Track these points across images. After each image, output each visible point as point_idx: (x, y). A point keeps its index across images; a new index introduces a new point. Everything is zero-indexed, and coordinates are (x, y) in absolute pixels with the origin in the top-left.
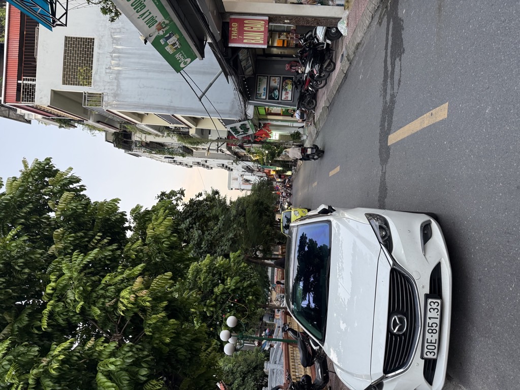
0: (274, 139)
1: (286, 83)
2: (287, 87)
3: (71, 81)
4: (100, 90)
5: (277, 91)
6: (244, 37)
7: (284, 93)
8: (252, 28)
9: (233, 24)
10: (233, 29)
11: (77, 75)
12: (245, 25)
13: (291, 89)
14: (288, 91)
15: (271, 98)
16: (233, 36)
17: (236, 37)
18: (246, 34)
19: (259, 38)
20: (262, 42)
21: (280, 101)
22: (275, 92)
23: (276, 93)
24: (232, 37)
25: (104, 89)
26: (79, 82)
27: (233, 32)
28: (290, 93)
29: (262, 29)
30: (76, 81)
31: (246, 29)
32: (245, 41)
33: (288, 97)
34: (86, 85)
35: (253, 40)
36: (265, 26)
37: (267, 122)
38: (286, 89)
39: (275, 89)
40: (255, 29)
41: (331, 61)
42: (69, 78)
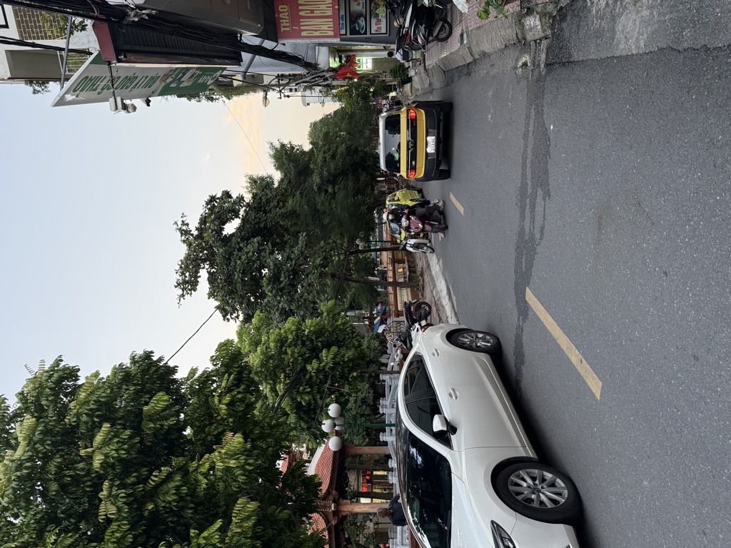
0: (365, 68)
1: (376, 4)
2: (377, 12)
3: (33, 33)
4: (83, 44)
5: (362, 19)
6: (302, 28)
7: (374, 21)
8: (312, 12)
9: (280, 7)
10: (281, 15)
11: (39, 22)
12: (300, 8)
13: (384, 15)
14: (380, 17)
15: (353, 31)
16: (284, 27)
17: (288, 29)
18: (304, 22)
19: (325, 28)
20: (331, 33)
21: (368, 35)
22: (360, 21)
23: (362, 22)
24: (283, 29)
25: (89, 42)
26: (45, 34)
27: (281, 21)
28: (384, 21)
29: (330, 13)
30: (41, 32)
31: (302, 13)
32: (304, 34)
33: (380, 28)
34: (58, 37)
35: (316, 31)
36: (333, 7)
37: (351, 54)
38: (377, 15)
39: (359, 15)
40: (317, 13)
41: (445, 21)
42: (28, 28)
